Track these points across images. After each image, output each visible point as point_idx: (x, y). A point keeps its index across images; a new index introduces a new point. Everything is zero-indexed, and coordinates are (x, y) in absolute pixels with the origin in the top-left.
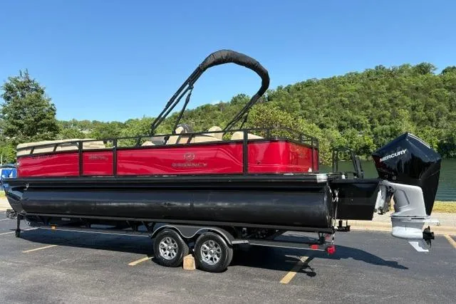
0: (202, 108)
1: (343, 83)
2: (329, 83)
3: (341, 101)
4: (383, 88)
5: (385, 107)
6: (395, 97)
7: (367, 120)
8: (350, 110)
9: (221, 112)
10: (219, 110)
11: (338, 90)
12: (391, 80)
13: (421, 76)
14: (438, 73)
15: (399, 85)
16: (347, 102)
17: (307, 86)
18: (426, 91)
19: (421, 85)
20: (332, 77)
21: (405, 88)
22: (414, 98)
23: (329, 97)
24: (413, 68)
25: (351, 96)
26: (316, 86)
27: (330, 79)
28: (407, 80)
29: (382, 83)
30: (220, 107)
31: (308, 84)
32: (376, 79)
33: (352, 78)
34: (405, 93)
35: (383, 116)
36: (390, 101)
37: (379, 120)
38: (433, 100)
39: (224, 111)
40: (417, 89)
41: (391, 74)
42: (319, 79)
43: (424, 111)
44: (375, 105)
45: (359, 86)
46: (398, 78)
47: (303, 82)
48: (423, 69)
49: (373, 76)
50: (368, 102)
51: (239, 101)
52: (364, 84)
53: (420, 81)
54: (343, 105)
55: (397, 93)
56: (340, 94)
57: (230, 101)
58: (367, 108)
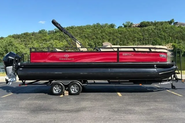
0: (24, 34)
1: (85, 29)
2: (80, 28)
3: (85, 36)
4: (99, 32)
5: (100, 39)
6: (103, 36)
7: (94, 44)
8: (88, 39)
9: (34, 36)
10: (33, 35)
11: (83, 31)
12: (102, 29)
13: (111, 29)
14: (116, 28)
15: (105, 31)
16: (87, 36)
17: (71, 29)
18: (113, 34)
19: (111, 32)
20: (81, 26)
21: (106, 32)
22: (109, 36)
23: (80, 34)
24: (109, 26)
25: (88, 34)
26: (75, 29)
27: (80, 27)
28: (107, 30)
29: (99, 30)
30: (33, 34)
31: (72, 28)
32: (97, 28)
33: (88, 27)
34: (106, 34)
35: (99, 42)
36: (102, 37)
37: (98, 44)
38: (115, 37)
39: (35, 36)
40: (110, 33)
41: (102, 27)
42: (76, 26)
43: (112, 41)
44: (97, 38)
45: (91, 30)
46: (105, 29)
47: (70, 27)
48: (112, 26)
49: (96, 27)
50: (94, 37)
51: (42, 32)
52: (93, 30)
53: (111, 30)
54: (85, 37)
55: (104, 34)
56: (84, 33)
57: (38, 32)
58: (93, 39)
